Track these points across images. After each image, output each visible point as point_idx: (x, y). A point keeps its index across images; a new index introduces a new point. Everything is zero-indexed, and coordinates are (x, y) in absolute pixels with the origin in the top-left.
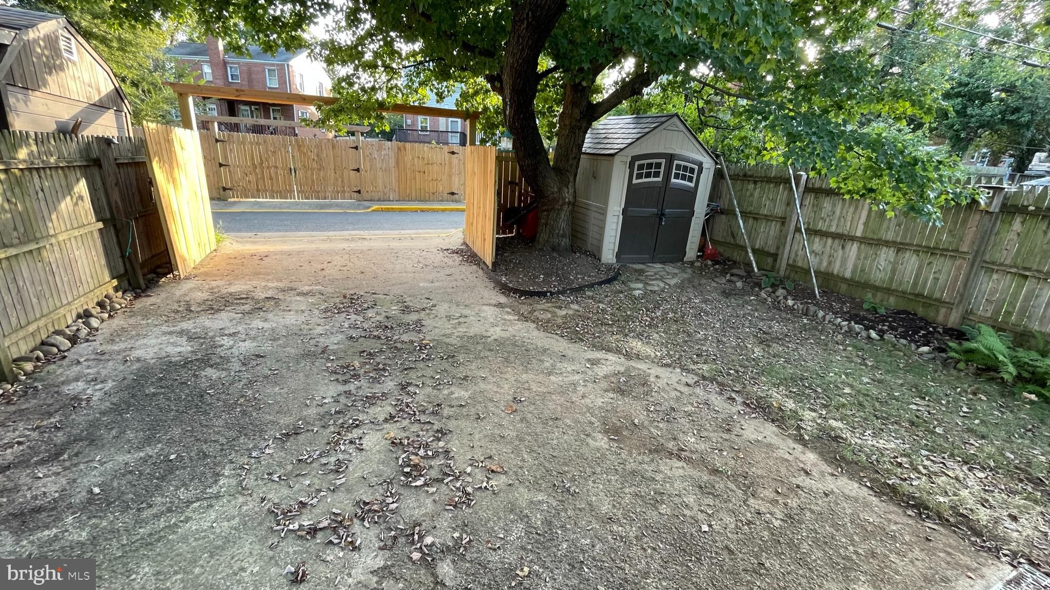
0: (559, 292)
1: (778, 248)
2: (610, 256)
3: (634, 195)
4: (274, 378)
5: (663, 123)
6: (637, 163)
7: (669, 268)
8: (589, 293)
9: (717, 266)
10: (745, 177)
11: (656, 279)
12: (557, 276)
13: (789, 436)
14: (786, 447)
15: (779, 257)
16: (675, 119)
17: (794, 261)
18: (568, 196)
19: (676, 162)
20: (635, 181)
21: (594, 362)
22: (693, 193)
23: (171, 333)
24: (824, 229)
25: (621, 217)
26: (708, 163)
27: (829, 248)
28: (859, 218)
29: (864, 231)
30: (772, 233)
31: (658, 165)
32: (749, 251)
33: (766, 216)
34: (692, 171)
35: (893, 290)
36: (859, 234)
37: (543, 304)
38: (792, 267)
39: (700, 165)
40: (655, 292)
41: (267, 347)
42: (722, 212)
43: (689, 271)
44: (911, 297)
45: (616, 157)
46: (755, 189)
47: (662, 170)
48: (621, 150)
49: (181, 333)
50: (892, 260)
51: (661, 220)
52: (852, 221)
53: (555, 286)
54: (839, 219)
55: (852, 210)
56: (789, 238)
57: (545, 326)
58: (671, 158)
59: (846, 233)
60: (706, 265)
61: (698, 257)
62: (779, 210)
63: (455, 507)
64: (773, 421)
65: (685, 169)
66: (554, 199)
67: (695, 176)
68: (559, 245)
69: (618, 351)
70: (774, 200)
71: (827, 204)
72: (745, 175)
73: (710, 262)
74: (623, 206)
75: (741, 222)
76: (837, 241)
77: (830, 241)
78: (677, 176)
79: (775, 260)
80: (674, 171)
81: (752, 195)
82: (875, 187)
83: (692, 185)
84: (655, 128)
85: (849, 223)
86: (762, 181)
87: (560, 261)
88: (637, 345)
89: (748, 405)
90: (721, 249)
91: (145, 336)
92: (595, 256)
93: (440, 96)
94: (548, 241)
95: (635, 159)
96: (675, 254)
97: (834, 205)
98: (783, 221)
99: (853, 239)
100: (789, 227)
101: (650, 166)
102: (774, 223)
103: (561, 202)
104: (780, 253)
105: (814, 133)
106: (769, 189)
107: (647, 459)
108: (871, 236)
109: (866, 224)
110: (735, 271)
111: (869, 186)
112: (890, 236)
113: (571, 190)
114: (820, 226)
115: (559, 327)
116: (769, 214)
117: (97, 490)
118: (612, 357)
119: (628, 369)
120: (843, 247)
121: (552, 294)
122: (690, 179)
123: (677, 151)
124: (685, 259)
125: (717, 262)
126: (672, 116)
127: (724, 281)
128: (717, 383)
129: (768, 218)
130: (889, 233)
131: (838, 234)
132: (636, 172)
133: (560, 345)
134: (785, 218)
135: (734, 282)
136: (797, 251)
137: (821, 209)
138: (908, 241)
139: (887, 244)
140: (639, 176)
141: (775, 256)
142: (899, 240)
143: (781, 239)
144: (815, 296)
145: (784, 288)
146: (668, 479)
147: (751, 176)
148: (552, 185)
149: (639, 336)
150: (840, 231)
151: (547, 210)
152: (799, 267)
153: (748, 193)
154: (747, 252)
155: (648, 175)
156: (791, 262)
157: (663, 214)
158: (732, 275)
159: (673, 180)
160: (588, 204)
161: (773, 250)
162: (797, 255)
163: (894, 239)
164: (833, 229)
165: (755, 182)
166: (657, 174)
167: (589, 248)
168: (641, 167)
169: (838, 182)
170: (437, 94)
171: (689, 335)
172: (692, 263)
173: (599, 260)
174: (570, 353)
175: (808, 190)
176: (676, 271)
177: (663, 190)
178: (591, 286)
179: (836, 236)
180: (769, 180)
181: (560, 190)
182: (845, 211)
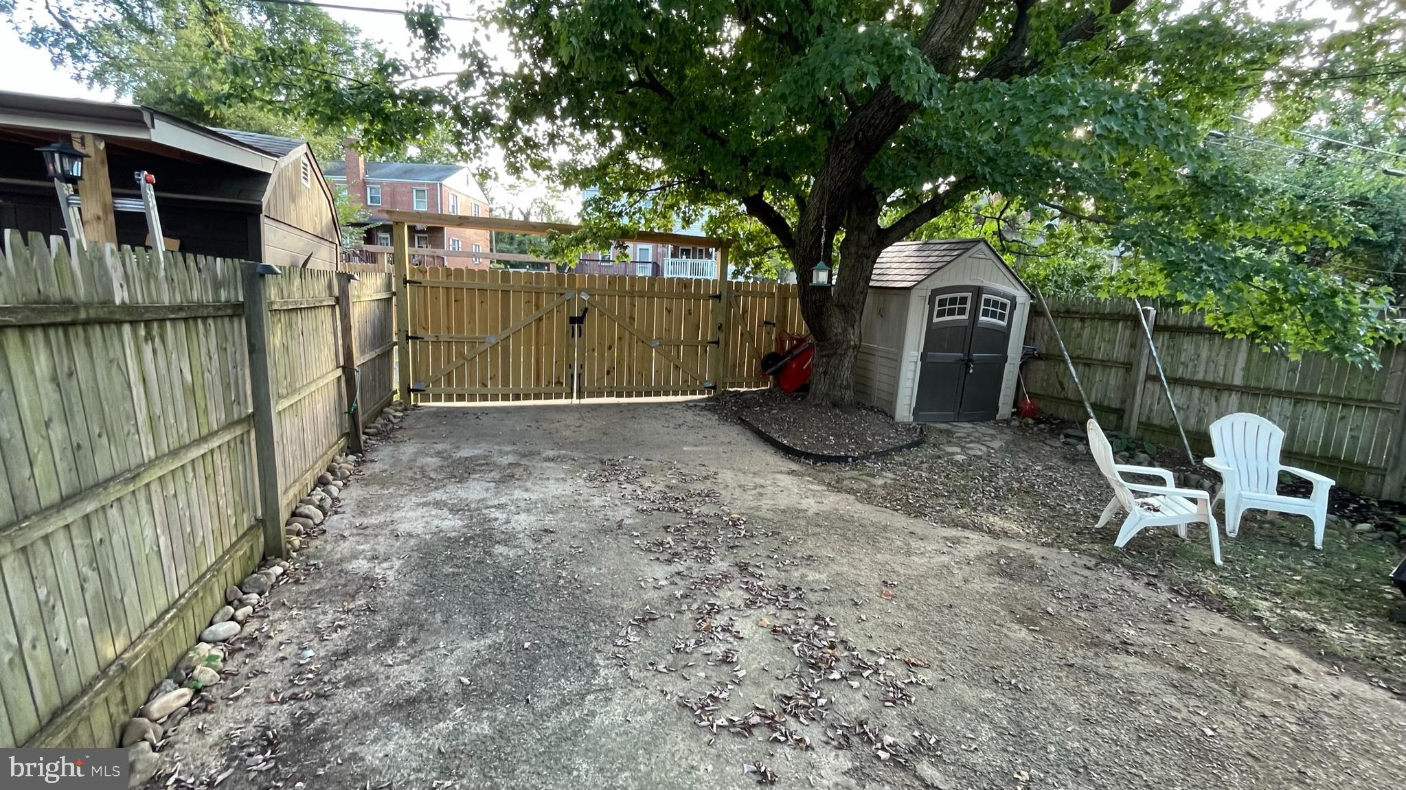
0: (863, 458)
1: (1124, 402)
2: (906, 413)
3: (934, 337)
4: (580, 556)
5: (968, 249)
6: (938, 298)
7: (983, 428)
8: (898, 459)
9: (1042, 426)
10: (1067, 313)
11: (972, 442)
12: (850, 438)
13: (1251, 629)
14: (1253, 641)
15: (1127, 413)
16: (982, 246)
17: (1148, 418)
18: (853, 339)
19: (984, 296)
20: (936, 320)
21: (956, 541)
22: (1005, 334)
23: (425, 504)
24: (1187, 376)
25: (919, 363)
26: (1022, 297)
27: (1196, 401)
28: (1236, 362)
29: (1246, 378)
30: (1112, 382)
31: (964, 300)
32: (1087, 405)
33: (1102, 361)
34: (1004, 306)
35: (1296, 453)
36: (1238, 381)
37: (847, 472)
38: (1146, 426)
39: (1013, 300)
40: (980, 457)
41: (549, 521)
42: (1040, 357)
43: (1008, 431)
44: (1323, 461)
45: (913, 291)
46: (1083, 328)
47: (968, 306)
48: (919, 282)
49: (438, 504)
50: (1289, 414)
51: (968, 367)
52: (1225, 366)
53: (854, 450)
54: (1207, 363)
55: (1223, 352)
56: (1139, 388)
57: (867, 496)
58: (978, 291)
59: (1218, 380)
60: (1027, 425)
61: (1013, 414)
62: (1120, 353)
63: (894, 703)
64: (1219, 611)
65: (995, 304)
66: (838, 342)
67: (1007, 313)
68: (842, 399)
69: (977, 528)
70: (1112, 342)
71: (1188, 345)
72: (1068, 312)
73: (1030, 421)
74: (921, 350)
75: (1072, 368)
76: (1207, 392)
77: (1196, 391)
78: (986, 313)
79: (1121, 417)
80: (982, 307)
81: (1079, 335)
82: (1269, 324)
83: (1004, 323)
84: (958, 256)
85: (1222, 368)
86: (1092, 319)
87: (846, 420)
88: (997, 522)
89: (1177, 592)
90: (1041, 405)
91: (398, 508)
92: (887, 412)
93: (687, 222)
94: (827, 394)
95: (935, 292)
96: (984, 410)
97: (1197, 346)
98: (1128, 367)
99: (1230, 388)
100: (1138, 374)
101: (953, 301)
102: (1113, 370)
103: (845, 346)
104: (1127, 406)
105: (1202, 261)
106: (1103, 329)
107: (1090, 654)
108: (1253, 384)
109: (1247, 369)
110: (1069, 431)
111: (1263, 322)
112: (1283, 385)
113: (857, 331)
114: (1180, 372)
115: (885, 499)
116: (1106, 358)
117: (466, 680)
118: (974, 536)
119: (1001, 549)
120: (1217, 400)
121: (854, 459)
122: (1002, 317)
123: (986, 283)
124: (998, 417)
125: (1038, 421)
126: (976, 242)
127: (1058, 444)
128: (1123, 565)
129: (1106, 364)
130: (1280, 380)
131: (1208, 382)
132: (937, 308)
133: (900, 520)
134: (1131, 364)
135: (1074, 446)
136: (1151, 405)
137: (1180, 351)
138: (1307, 390)
139: (1279, 394)
140: (941, 314)
141: (1120, 413)
142: (1294, 388)
143: (1128, 391)
144: (1189, 462)
145: (1145, 452)
146: (1129, 677)
147: (1077, 313)
148: (836, 325)
149: (990, 509)
150: (1210, 378)
151: (827, 356)
152: (1155, 426)
153: (1073, 333)
154: (1085, 408)
155: (951, 312)
156: (1144, 419)
157: (971, 360)
158: (1067, 436)
159: (982, 318)
160: (874, 349)
161: (1115, 404)
162: (1151, 410)
163: (1289, 388)
164: (1200, 377)
165: (1083, 320)
166: (962, 311)
167: (875, 403)
168: (942, 302)
169: (1217, 319)
170: (684, 219)
171: (1053, 509)
172: (1007, 422)
173: (893, 418)
174: (918, 531)
175: (1158, 329)
176: (992, 432)
177: (969, 331)
178: (899, 449)
179: (1204, 385)
180: (1103, 317)
181: (845, 330)
182: (1214, 354)
